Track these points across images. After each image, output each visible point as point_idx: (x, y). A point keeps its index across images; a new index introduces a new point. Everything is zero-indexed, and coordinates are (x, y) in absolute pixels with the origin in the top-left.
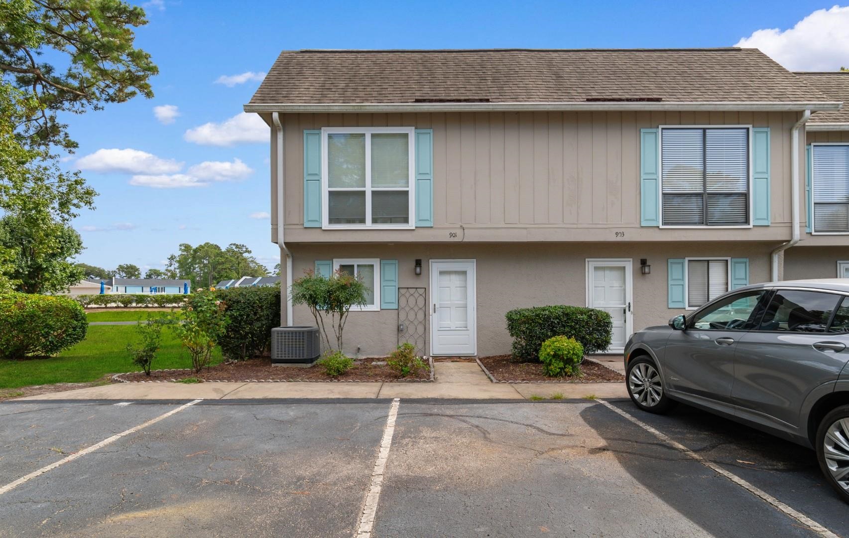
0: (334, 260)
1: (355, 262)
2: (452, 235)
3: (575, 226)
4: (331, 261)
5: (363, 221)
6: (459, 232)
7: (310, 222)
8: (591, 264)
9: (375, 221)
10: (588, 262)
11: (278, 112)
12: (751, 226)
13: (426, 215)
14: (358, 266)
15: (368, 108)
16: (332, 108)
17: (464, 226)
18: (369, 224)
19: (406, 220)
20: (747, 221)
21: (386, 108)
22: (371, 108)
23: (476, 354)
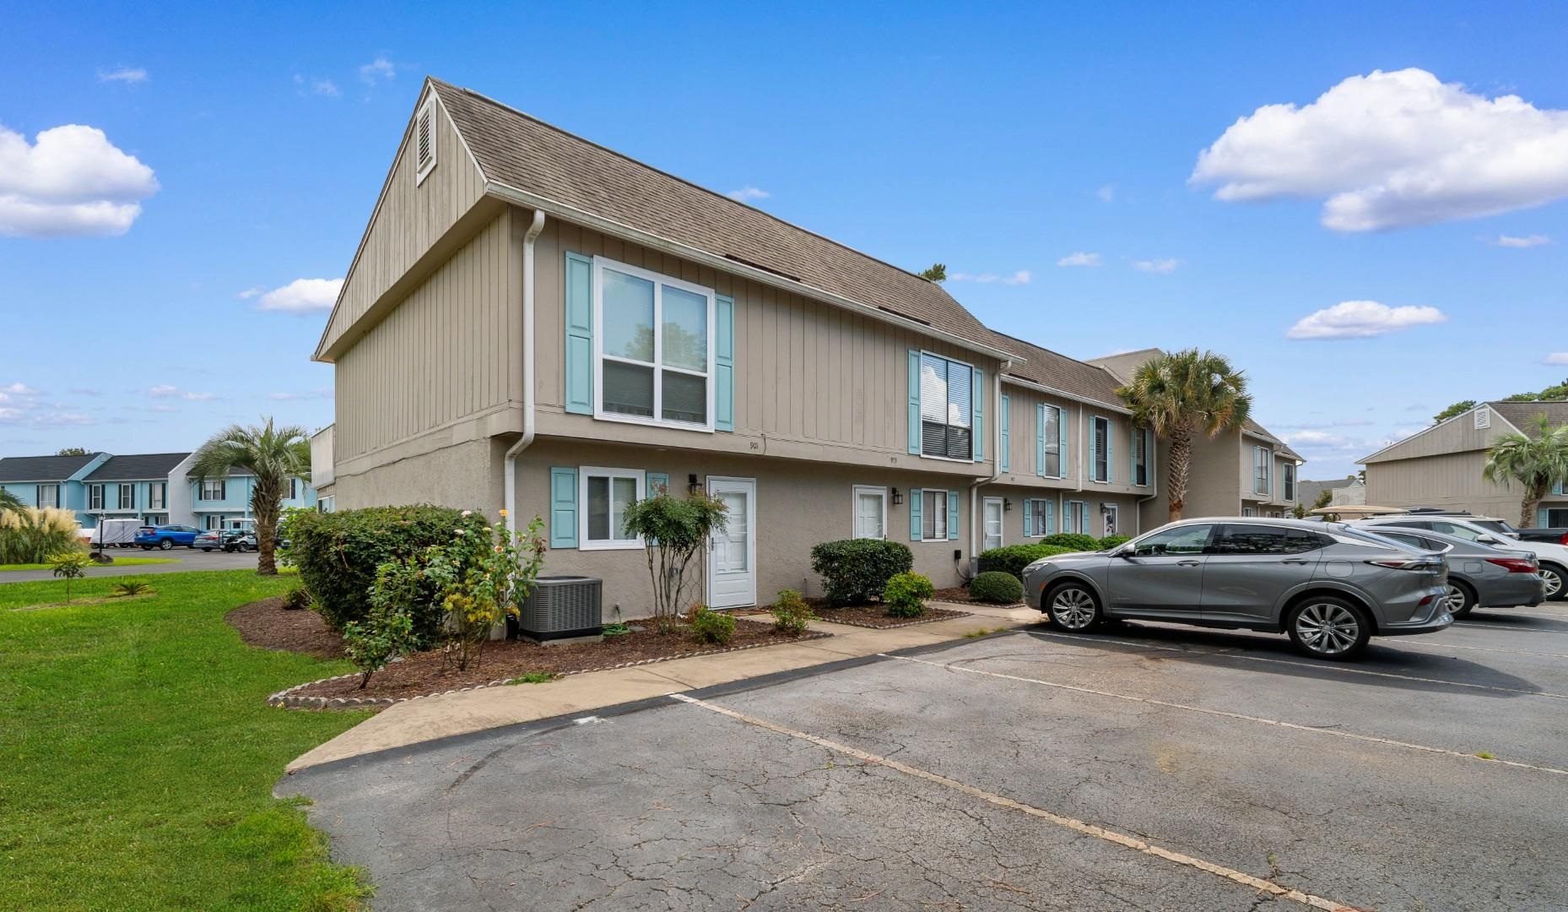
0: (581, 468)
1: (611, 473)
2: (754, 446)
3: (861, 447)
4: (576, 470)
5: (650, 413)
6: (760, 442)
7: (575, 405)
8: (859, 490)
9: (666, 414)
10: (855, 488)
11: (545, 212)
12: (973, 462)
13: (725, 416)
14: (616, 479)
15: (677, 248)
16: (629, 232)
17: (767, 435)
18: (658, 419)
19: (702, 419)
20: (970, 457)
21: (700, 255)
22: (680, 249)
23: (755, 604)
